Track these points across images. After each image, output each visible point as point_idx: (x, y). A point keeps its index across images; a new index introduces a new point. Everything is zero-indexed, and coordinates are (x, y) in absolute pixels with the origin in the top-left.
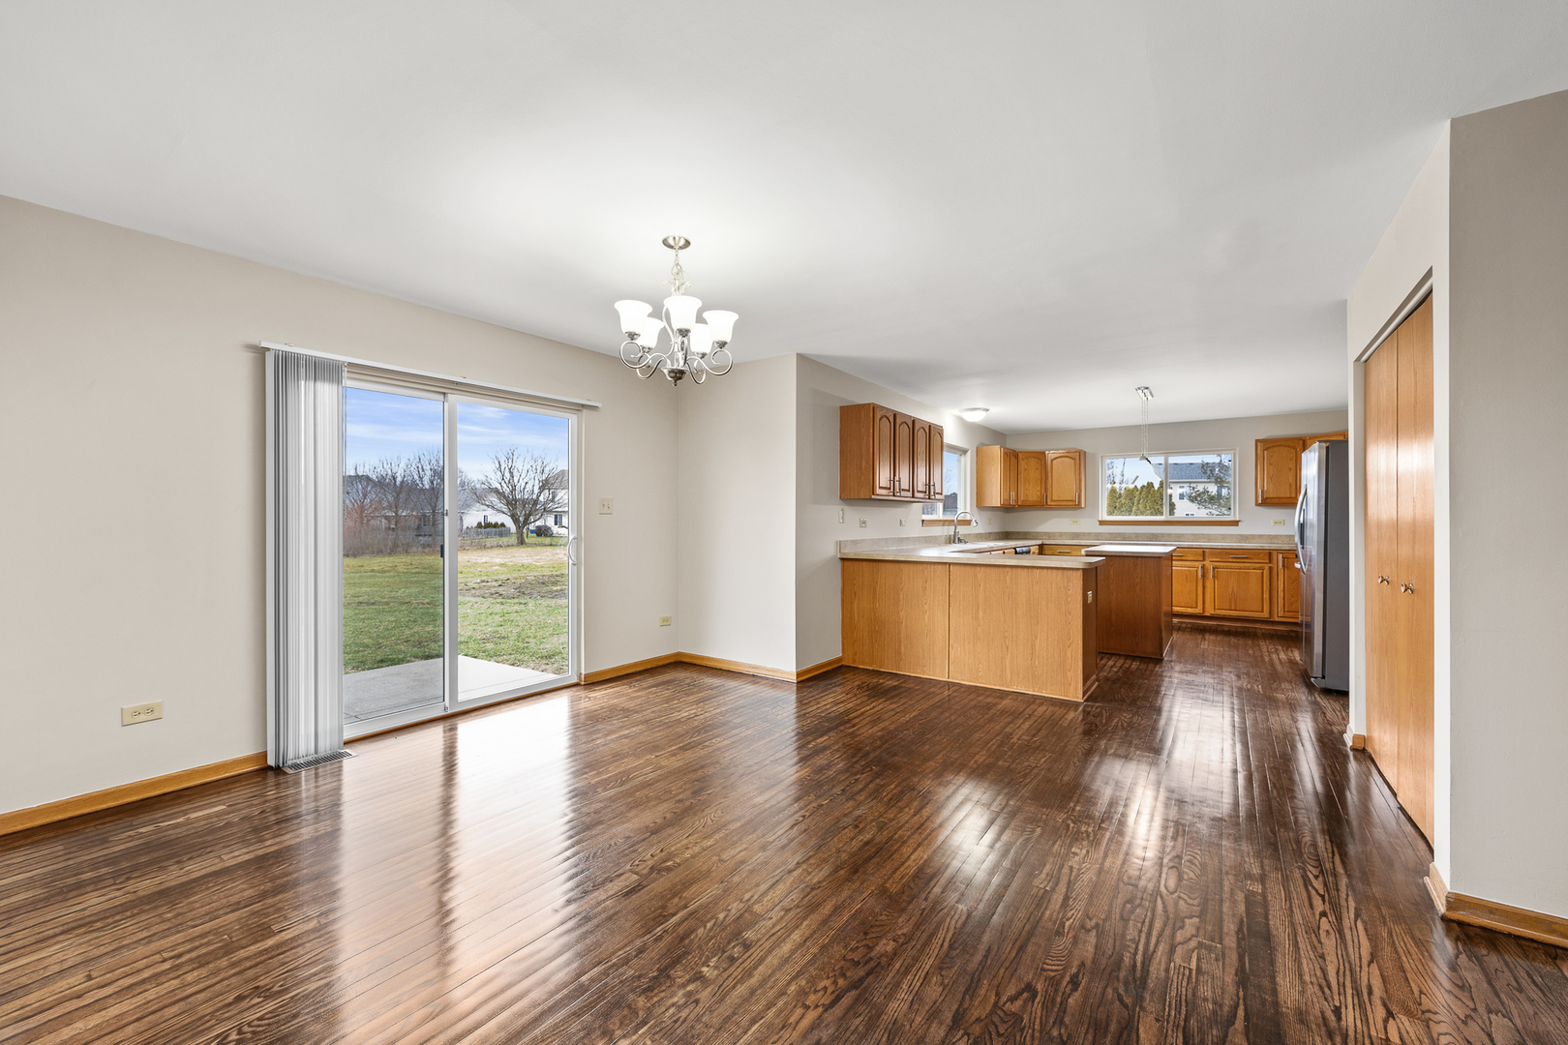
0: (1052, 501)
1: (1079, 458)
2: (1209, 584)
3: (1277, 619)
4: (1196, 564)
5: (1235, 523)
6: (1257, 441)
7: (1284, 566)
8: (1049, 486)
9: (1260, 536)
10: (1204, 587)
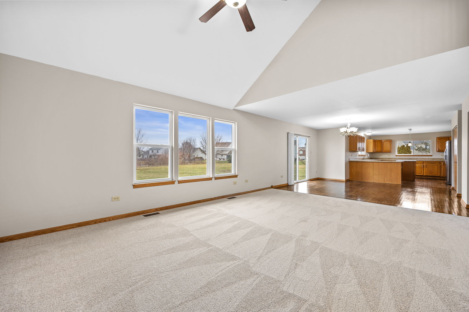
0: (384, 151)
1: (391, 141)
2: (425, 169)
3: (442, 176)
4: (421, 164)
5: (431, 156)
6: (437, 138)
7: (443, 165)
8: (383, 148)
9: (438, 158)
10: (423, 169)
